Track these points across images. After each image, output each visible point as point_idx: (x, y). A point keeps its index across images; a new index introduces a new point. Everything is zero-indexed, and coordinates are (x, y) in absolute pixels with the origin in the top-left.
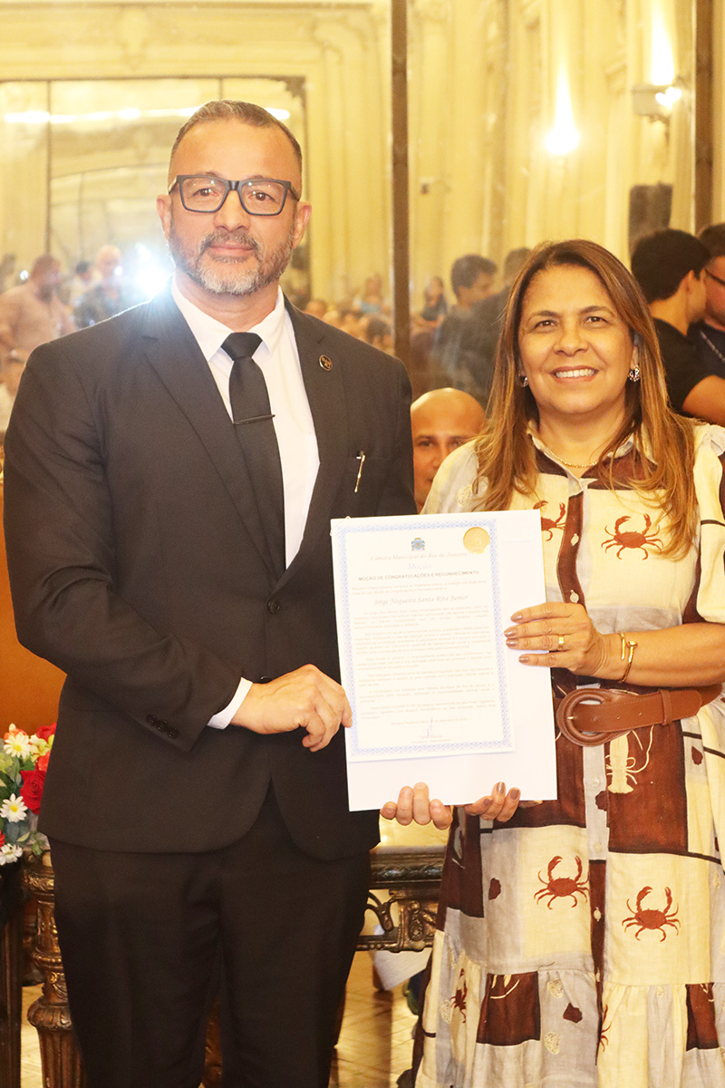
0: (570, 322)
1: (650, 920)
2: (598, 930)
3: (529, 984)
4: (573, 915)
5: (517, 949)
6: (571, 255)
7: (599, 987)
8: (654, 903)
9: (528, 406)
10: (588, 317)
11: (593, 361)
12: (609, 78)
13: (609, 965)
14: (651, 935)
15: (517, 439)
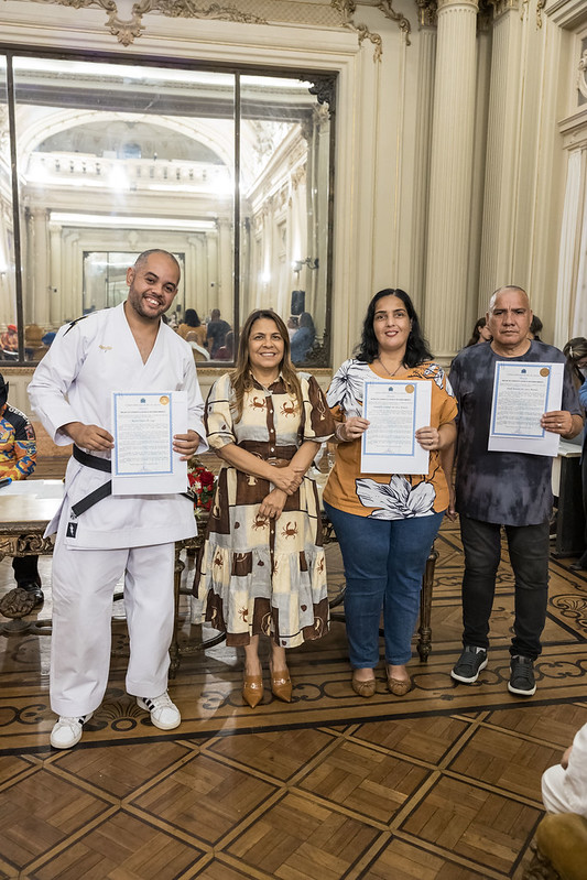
0: (268, 337)
1: (290, 532)
2: (272, 538)
3: (250, 555)
4: (264, 532)
5: (246, 545)
6: (268, 315)
7: (272, 555)
8: (291, 527)
9: (249, 364)
10: (274, 336)
11: (275, 351)
12: (280, 258)
13: (276, 548)
14: (291, 537)
15: (245, 375)
